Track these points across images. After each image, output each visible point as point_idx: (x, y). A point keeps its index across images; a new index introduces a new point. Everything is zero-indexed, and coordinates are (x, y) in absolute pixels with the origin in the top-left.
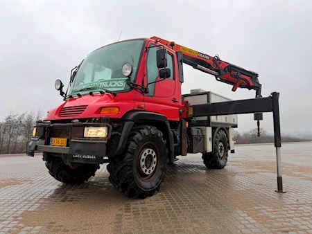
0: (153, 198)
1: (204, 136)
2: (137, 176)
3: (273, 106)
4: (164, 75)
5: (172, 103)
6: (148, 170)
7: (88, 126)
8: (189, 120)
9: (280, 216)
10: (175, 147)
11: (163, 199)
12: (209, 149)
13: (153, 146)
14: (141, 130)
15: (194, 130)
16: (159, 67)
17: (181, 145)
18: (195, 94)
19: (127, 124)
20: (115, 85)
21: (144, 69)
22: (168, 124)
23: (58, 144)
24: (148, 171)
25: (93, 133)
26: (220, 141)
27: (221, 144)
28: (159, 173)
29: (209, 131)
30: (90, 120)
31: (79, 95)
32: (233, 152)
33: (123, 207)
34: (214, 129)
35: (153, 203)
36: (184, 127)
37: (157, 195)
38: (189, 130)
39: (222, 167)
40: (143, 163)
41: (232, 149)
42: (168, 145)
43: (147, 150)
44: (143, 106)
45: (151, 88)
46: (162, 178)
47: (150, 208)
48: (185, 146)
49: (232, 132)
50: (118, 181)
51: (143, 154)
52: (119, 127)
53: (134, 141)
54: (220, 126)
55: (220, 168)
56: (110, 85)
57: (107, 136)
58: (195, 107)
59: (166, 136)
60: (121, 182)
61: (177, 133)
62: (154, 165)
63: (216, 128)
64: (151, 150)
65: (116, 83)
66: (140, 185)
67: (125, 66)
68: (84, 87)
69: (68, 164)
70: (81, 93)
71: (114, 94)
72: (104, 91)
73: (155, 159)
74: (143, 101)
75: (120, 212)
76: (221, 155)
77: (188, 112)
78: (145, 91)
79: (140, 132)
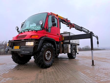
0: (50, 68)
1: (68, 48)
2: (44, 60)
3: (90, 36)
4: (54, 25)
5: (57, 35)
6: (48, 58)
7: (27, 41)
8: (63, 41)
9: (92, 73)
10: (58, 50)
11: (53, 68)
12: (70, 52)
13: (50, 50)
15: (65, 45)
16: (52, 22)
17: (60, 50)
18: (65, 33)
19: (41, 41)
20: (37, 28)
21: (47, 23)
22: (56, 43)
23: (16, 48)
25: (29, 44)
26: (74, 49)
27: (74, 50)
28: (52, 60)
29: (69, 46)
30: (28, 39)
31: (24, 32)
32: (78, 54)
33: (39, 71)
34: (71, 45)
35: (50, 70)
36: (61, 44)
37: (51, 67)
38: (63, 45)
39: (74, 58)
40: (46, 56)
42: (55, 50)
44: (47, 35)
45: (49, 29)
46: (53, 62)
47: (49, 71)
48: (61, 50)
49: (78, 47)
50: (37, 62)
51: (47, 53)
52: (38, 42)
53: (43, 48)
54: (73, 44)
55: (73, 59)
56: (35, 28)
57: (34, 45)
58: (65, 37)
59: (55, 47)
60: (38, 62)
61: (59, 46)
62: (50, 57)
63: (72, 45)
64: (49, 51)
65: (37, 27)
66: (45, 64)
67: (40, 21)
68: (26, 29)
69: (20, 55)
70: (25, 31)
71: (37, 31)
72: (33, 30)
73: (51, 55)
74: (47, 34)
75: (38, 73)
76: (74, 54)
77: (62, 39)
78: (47, 30)
79: (45, 45)
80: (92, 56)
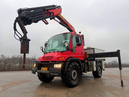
0: (76, 87)
1: (93, 65)
2: (71, 80)
5: (81, 53)
7: (55, 64)
11: (80, 88)
12: (95, 70)
14: (72, 64)
15: (89, 62)
16: (76, 42)
17: (85, 68)
18: (88, 49)
19: (67, 63)
21: (71, 43)
22: (80, 61)
24: (74, 78)
27: (99, 68)
28: (78, 79)
29: (95, 63)
34: (96, 62)
35: (77, 89)
36: (85, 62)
38: (87, 63)
39: (100, 77)
40: (73, 75)
41: (103, 69)
43: (74, 71)
44: (72, 56)
45: (74, 49)
53: (69, 68)
54: (99, 61)
56: (60, 49)
57: (62, 67)
58: (89, 55)
59: (80, 65)
61: (83, 64)
62: (76, 76)
63: (97, 61)
64: (75, 71)
66: (72, 83)
67: (66, 43)
71: (62, 52)
73: (76, 74)
74: (72, 54)
76: (100, 72)
77: (86, 57)
78: (72, 50)
79: (71, 64)
80: (120, 75)
